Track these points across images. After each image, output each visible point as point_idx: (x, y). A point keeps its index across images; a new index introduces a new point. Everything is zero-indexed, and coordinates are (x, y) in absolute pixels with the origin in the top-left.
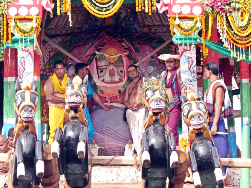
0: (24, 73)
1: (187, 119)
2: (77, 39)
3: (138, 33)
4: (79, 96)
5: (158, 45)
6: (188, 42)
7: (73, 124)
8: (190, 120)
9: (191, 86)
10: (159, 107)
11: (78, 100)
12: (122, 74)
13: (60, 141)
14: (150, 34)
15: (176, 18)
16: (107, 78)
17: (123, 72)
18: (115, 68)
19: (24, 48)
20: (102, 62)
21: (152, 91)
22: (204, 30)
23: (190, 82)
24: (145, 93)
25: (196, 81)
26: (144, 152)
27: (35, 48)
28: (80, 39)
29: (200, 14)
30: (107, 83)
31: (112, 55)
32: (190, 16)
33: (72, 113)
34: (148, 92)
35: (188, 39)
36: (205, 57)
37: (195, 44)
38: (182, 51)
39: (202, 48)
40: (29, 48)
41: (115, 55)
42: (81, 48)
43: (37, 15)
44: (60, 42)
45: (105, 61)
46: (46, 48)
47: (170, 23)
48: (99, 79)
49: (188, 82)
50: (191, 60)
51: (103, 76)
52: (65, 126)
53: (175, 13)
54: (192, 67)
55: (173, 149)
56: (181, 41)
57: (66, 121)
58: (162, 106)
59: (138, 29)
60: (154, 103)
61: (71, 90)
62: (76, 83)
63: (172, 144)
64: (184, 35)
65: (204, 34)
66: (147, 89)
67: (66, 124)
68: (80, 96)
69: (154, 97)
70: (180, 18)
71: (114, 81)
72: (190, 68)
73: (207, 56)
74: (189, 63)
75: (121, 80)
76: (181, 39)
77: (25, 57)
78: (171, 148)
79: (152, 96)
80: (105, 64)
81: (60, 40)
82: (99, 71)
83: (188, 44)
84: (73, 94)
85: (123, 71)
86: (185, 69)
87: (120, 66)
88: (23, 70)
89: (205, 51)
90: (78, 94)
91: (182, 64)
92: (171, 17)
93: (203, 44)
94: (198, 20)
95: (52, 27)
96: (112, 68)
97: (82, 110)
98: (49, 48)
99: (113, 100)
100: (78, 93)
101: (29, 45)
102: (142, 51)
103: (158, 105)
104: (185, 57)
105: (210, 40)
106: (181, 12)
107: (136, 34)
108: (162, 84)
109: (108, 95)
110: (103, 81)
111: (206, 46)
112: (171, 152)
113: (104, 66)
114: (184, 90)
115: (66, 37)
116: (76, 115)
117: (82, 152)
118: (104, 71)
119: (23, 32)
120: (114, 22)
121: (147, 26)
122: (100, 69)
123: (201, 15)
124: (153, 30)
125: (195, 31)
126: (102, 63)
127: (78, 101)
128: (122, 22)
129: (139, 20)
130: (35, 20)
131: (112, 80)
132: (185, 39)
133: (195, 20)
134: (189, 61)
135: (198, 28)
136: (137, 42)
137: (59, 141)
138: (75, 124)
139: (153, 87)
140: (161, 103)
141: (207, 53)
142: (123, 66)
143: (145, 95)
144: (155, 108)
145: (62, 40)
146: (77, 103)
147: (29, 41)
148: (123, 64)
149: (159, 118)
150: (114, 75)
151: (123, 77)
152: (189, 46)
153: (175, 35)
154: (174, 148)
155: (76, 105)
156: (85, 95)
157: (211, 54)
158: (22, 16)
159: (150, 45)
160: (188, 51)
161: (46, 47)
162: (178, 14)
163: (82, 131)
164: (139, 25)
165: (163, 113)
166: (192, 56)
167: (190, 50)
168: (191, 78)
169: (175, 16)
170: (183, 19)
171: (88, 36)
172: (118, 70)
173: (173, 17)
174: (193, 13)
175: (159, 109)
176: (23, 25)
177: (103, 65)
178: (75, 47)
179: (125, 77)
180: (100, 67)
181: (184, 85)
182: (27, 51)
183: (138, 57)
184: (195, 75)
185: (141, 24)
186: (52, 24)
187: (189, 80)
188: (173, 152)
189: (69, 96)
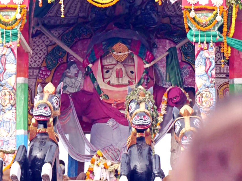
0: (5, 74)
1: (179, 137)
2: (81, 30)
3: (156, 24)
4: (48, 108)
5: (180, 39)
6: (205, 39)
7: (41, 142)
8: (181, 139)
9: (208, 93)
10: (143, 123)
11: (46, 112)
12: (132, 75)
13: (22, 162)
14: (171, 25)
15: (191, 10)
16: (114, 80)
17: (134, 73)
18: (123, 69)
19: (5, 44)
20: (109, 60)
21: (136, 104)
22: (225, 25)
23: (207, 89)
24: (129, 105)
25: (214, 88)
26: (121, 177)
27: (18, 44)
28: (85, 30)
29: (221, 5)
30: (113, 86)
31: (120, 52)
32: (208, 7)
33: (41, 128)
34: (132, 104)
35: (205, 36)
36: (227, 58)
37: (213, 43)
38: (198, 50)
39: (223, 47)
40: (11, 44)
41: (124, 52)
42: (85, 42)
43: (21, 3)
44: (61, 33)
45: (112, 59)
46: (43, 42)
47: (184, 16)
48: (104, 81)
49: (204, 89)
50: (209, 61)
51: (109, 78)
52: (32, 143)
53: (191, 3)
54: (209, 70)
55: (156, 174)
56: (196, 37)
57: (33, 137)
58: (146, 121)
59: (157, 20)
60: (137, 118)
61: (40, 99)
62: (47, 92)
63: (155, 168)
64: (201, 30)
65: (225, 30)
66: (131, 100)
67: (33, 141)
68: (50, 108)
69: (138, 110)
70: (196, 10)
71: (122, 84)
72: (207, 72)
73: (229, 57)
74: (206, 66)
75: (131, 83)
76: (196, 36)
77: (6, 54)
78: (154, 172)
79: (136, 109)
80: (113, 63)
81: (60, 32)
82: (105, 71)
83: (205, 42)
84: (41, 105)
85: (134, 71)
86: (201, 72)
87: (131, 65)
88: (4, 71)
89: (227, 51)
90: (46, 106)
91: (198, 66)
92: (185, 9)
93: (223, 43)
94: (218, 12)
95: (51, 15)
96: (119, 68)
97: (52, 124)
98: (47, 42)
99: (120, 107)
100: (48, 104)
101: (11, 40)
102: (161, 46)
103: (141, 121)
104: (202, 57)
105: (233, 37)
106: (198, 2)
107: (153, 26)
108: (150, 95)
109: (114, 101)
110: (109, 83)
111: (228, 45)
112: (155, 177)
113: (111, 65)
114: (200, 98)
115: (67, 28)
116: (45, 130)
117: (47, 176)
118: (111, 71)
119: (4, 25)
120: (127, 11)
121: (168, 16)
122: (107, 68)
123: (223, 7)
124: (176, 20)
125: (214, 26)
126: (109, 62)
127: (46, 114)
128: (136, 11)
129: (157, 9)
130: (20, 10)
131: (119, 83)
132: (202, 36)
133: (215, 12)
134: (206, 63)
135: (218, 22)
136: (154, 35)
137: (20, 163)
138: (43, 142)
139: (138, 98)
140: (146, 118)
141: (230, 53)
142: (134, 66)
143: (129, 107)
144: (138, 124)
145: (63, 32)
146: (45, 116)
147: (11, 35)
148: (134, 63)
149: (144, 136)
150: (121, 76)
151: (133, 79)
152: (206, 44)
153: (190, 31)
154: (158, 173)
155: (44, 118)
156: (57, 107)
157: (238, 54)
158: (4, 4)
159: (172, 39)
160: (205, 51)
161: (44, 40)
162: (194, 4)
163: (50, 150)
164: (157, 14)
165: (148, 130)
166: (209, 57)
167: (208, 49)
168: (208, 84)
169: (190, 7)
170: (200, 10)
171: (95, 27)
172: (127, 70)
173: (187, 9)
174: (212, 3)
175: (143, 125)
176: (4, 15)
177: (110, 63)
178: (79, 40)
179: (135, 79)
180: (105, 67)
181: (200, 92)
182: (9, 47)
183: (156, 54)
184: (213, 80)
185: (160, 14)
186: (51, 11)
187: (205, 86)
188: (156, 178)
189: (36, 107)
